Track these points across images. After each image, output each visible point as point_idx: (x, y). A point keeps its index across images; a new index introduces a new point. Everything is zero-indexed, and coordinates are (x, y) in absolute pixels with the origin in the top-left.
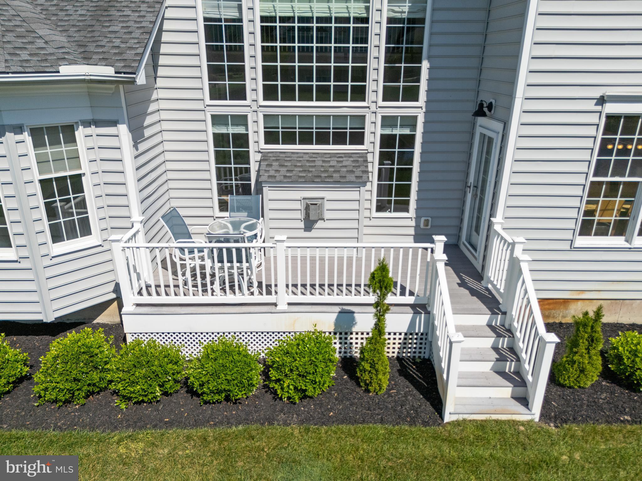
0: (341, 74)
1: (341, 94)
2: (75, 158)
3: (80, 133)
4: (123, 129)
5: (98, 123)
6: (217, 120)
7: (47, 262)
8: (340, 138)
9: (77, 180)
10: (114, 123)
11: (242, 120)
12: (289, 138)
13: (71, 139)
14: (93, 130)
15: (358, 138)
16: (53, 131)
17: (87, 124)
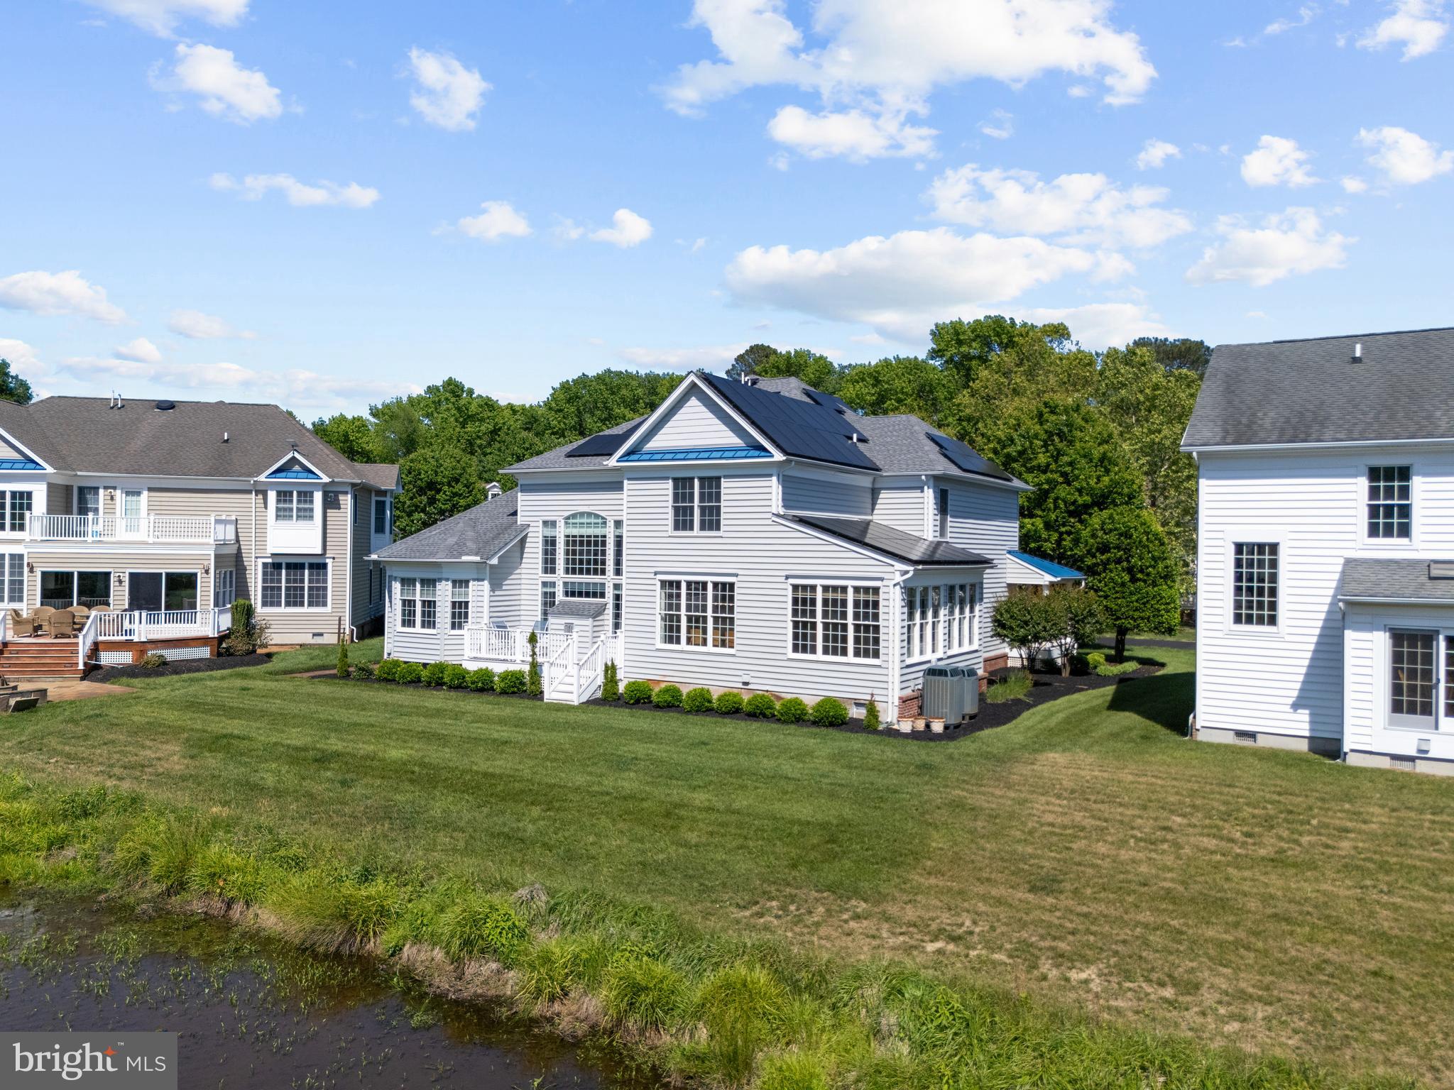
0: (596, 562)
1: (596, 572)
2: (467, 594)
3: (471, 583)
4: (486, 583)
5: (478, 580)
6: (545, 584)
7: (446, 637)
8: (595, 595)
9: (467, 603)
10: (483, 580)
11: (553, 584)
12: (573, 594)
13: (467, 586)
14: (476, 583)
15: (603, 595)
16: (461, 582)
17: (474, 580)
